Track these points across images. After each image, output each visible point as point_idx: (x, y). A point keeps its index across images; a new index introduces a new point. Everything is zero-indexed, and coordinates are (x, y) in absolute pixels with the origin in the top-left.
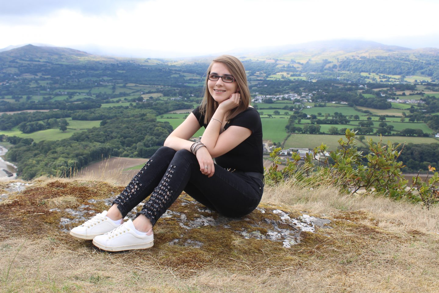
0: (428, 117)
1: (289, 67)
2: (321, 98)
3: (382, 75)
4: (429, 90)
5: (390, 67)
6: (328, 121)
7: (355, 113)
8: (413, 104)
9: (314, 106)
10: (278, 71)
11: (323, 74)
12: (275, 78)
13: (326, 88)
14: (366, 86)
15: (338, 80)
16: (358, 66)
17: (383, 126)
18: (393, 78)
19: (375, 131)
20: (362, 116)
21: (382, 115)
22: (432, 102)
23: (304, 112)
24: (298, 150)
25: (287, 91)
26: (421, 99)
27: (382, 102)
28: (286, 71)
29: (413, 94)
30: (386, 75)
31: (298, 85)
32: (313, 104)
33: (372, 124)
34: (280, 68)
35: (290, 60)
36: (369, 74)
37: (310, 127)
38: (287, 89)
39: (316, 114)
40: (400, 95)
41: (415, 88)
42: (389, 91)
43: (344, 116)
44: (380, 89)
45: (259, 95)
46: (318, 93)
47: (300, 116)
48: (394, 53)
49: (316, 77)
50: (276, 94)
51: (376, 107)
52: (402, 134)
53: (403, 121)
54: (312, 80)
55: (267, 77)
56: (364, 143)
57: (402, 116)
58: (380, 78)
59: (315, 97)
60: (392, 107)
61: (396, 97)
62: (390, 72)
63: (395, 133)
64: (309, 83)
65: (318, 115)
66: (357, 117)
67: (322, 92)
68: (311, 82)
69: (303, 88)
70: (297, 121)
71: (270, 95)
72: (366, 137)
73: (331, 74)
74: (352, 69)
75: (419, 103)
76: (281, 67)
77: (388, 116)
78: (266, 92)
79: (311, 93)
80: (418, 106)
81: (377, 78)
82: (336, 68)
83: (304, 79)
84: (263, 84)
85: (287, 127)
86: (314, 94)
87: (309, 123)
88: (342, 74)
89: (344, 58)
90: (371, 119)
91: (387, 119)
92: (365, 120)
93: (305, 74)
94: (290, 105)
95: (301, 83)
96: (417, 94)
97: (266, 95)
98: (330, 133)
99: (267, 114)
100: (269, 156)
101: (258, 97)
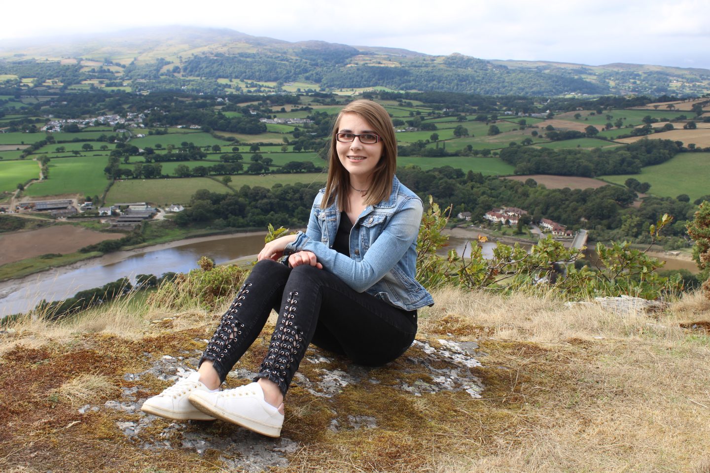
0: (320, 144)
1: (102, 71)
2: (159, 120)
3: (250, 82)
4: (319, 104)
5: (260, 70)
6: (173, 157)
7: (213, 142)
8: (297, 125)
9: (148, 133)
10: (83, 78)
11: (159, 82)
12: (79, 90)
13: (165, 104)
14: (226, 99)
15: (183, 90)
16: (213, 68)
17: (257, 160)
18: (266, 87)
19: (246, 167)
20: (225, 146)
21: (254, 144)
22: (323, 121)
23: (133, 143)
24: (128, 206)
25: (102, 111)
26: (308, 117)
27: (253, 123)
28: (98, 78)
29: (297, 110)
30: (255, 83)
31: (119, 100)
32: (147, 131)
33: (241, 158)
34: (87, 73)
35: (103, 60)
36: (231, 81)
37: (144, 167)
38: (101, 107)
39: (153, 147)
40: (278, 112)
41: (299, 101)
42: (261, 107)
43: (196, 147)
44: (249, 104)
45: (54, 119)
46: (154, 113)
47: (126, 151)
48: (266, 47)
49: (148, 87)
50: (83, 116)
51: (244, 131)
52: (285, 170)
53: (284, 151)
54: (142, 92)
56: (231, 188)
57: (283, 143)
58: (247, 87)
59: (148, 118)
60: (268, 130)
61: (272, 115)
62: (262, 77)
63: (275, 169)
64: (138, 97)
65: (156, 148)
66: (217, 148)
67: (160, 111)
68: (141, 95)
69: (128, 106)
70: (122, 159)
71: (73, 118)
72: (233, 178)
73: (171, 82)
74: (204, 73)
75: (305, 123)
76: (89, 72)
77: (262, 144)
78: (67, 114)
79: (142, 112)
80: (305, 127)
81: (242, 87)
82: (179, 72)
83: (128, 90)
84: (58, 100)
85: (108, 170)
86: (146, 115)
87: (142, 162)
88: (189, 81)
89: (191, 56)
90: (238, 149)
91: (262, 149)
92: (229, 151)
93: (130, 82)
94: (108, 135)
95: (124, 97)
96: (302, 109)
97: (66, 119)
98: (177, 175)
99: (71, 150)
100: (81, 219)
101: (52, 123)
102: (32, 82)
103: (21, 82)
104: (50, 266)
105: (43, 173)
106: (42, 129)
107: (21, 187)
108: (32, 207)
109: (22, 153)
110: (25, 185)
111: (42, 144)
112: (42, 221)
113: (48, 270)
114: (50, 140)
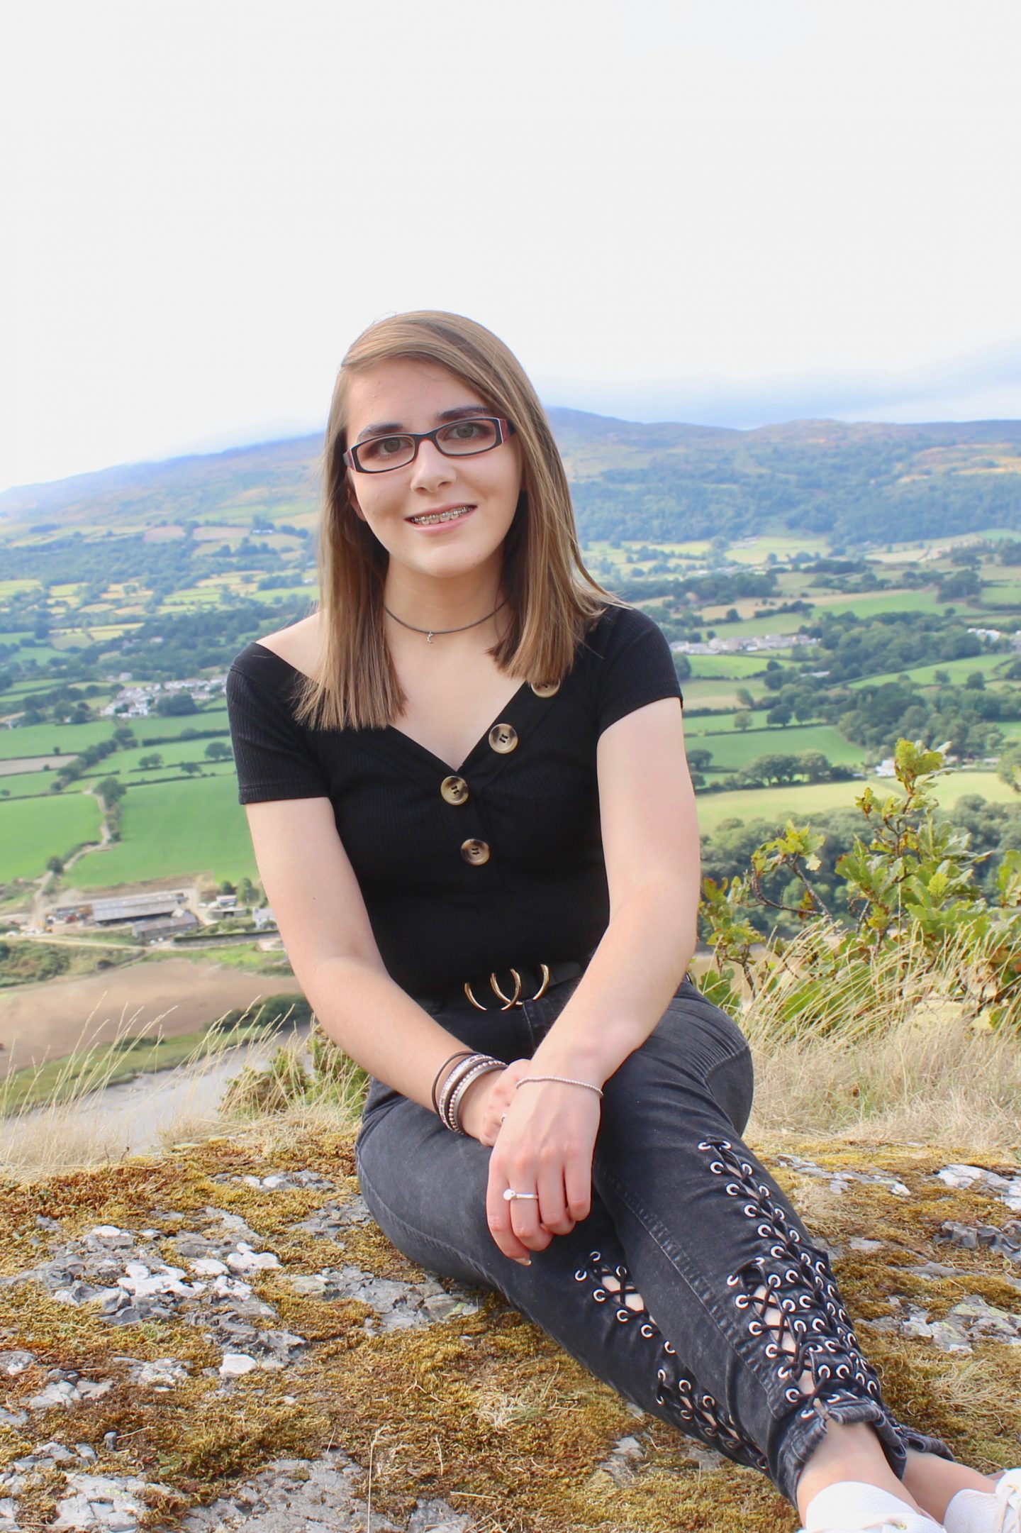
0: (839, 701)
1: (248, 550)
3: (637, 546)
4: (829, 591)
5: (663, 512)
8: (774, 653)
10: (202, 572)
12: (193, 603)
18: (680, 557)
22: (844, 639)
26: (803, 631)
28: (239, 569)
29: (770, 613)
30: (651, 547)
34: (211, 559)
35: (250, 521)
40: (718, 622)
41: (775, 589)
42: (672, 611)
45: (133, 684)
48: (672, 451)
50: (205, 671)
52: (748, 781)
53: (743, 726)
55: (159, 602)
57: (739, 705)
58: (630, 561)
60: (693, 674)
61: (703, 632)
62: (668, 531)
63: (720, 779)
71: (181, 677)
75: (796, 648)
76: (215, 555)
78: (168, 669)
80: (796, 659)
81: (616, 562)
84: (141, 635)
96: (785, 610)
97: (162, 681)
99: (178, 762)
100: (211, 943)
101: (129, 694)
102: (76, 594)
103: (48, 596)
104: (134, 1071)
105: (111, 827)
106: (103, 713)
107: (57, 867)
108: (84, 917)
109: (54, 778)
110: (65, 861)
111: (104, 751)
112: (110, 952)
113: (129, 1081)
114: (124, 739)
